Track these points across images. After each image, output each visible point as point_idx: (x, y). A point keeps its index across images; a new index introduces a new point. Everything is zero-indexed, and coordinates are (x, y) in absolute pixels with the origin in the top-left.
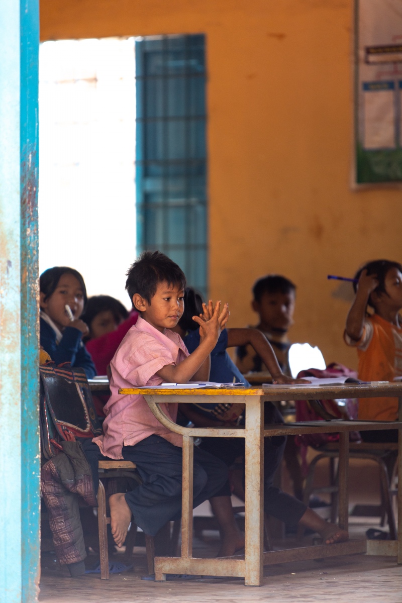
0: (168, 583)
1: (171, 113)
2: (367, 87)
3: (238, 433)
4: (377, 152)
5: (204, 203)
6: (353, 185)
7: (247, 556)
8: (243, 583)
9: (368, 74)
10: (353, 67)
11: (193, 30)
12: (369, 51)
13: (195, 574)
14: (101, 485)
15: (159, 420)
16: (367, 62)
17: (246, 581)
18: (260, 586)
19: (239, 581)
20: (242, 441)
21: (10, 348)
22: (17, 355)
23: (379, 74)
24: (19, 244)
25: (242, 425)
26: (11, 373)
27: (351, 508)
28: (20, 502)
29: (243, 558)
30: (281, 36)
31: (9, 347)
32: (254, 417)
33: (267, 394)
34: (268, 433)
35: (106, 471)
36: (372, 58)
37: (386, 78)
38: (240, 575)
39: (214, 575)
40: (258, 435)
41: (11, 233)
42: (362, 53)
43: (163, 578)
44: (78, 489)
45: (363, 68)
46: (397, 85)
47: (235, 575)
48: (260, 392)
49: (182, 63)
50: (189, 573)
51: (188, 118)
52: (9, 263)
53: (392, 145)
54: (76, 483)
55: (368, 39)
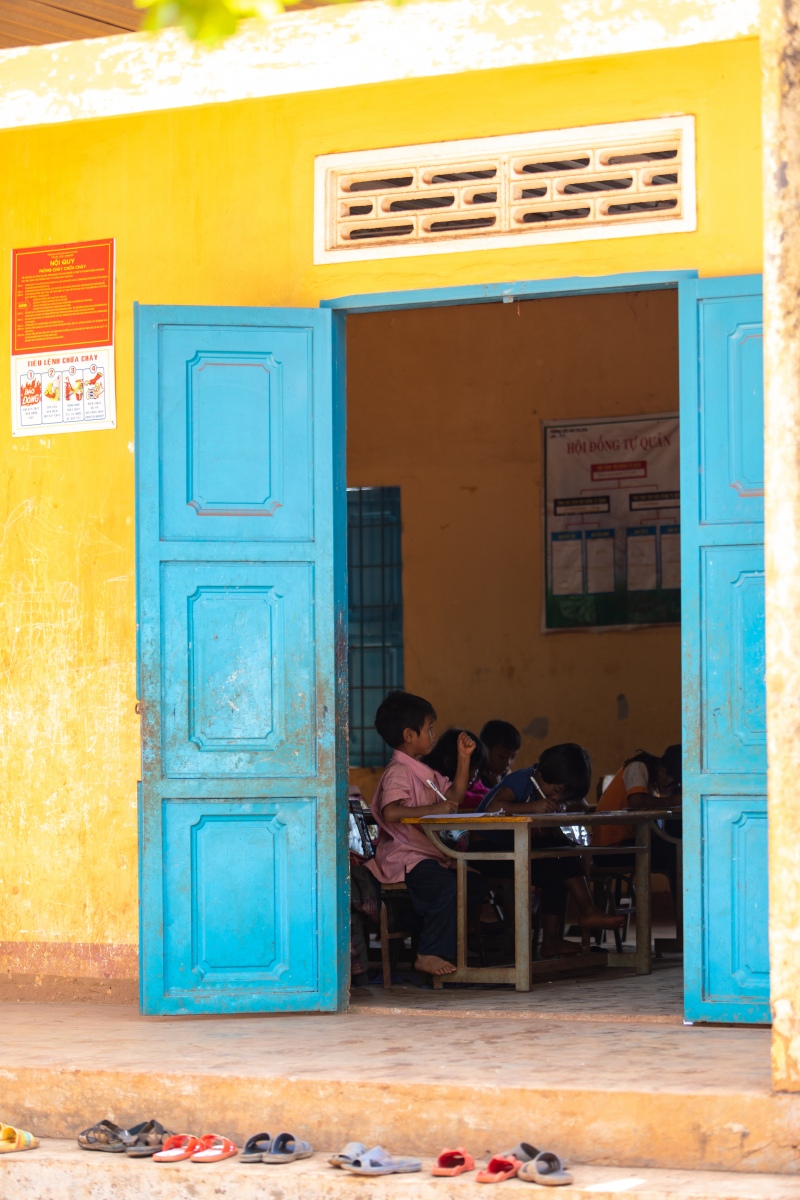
0: (446, 991)
1: (366, 561)
2: (555, 536)
3: (508, 856)
4: (566, 597)
5: (400, 647)
6: (544, 629)
7: (517, 965)
8: (514, 990)
9: (557, 524)
10: (543, 517)
11: (388, 483)
12: (557, 503)
13: (470, 981)
14: (383, 904)
15: (435, 846)
16: (556, 514)
17: (517, 987)
18: (530, 991)
19: (510, 987)
20: (512, 863)
21: (327, 783)
22: (332, 789)
23: (567, 525)
24: (333, 692)
25: (511, 849)
26: (327, 805)
27: (567, 928)
28: (335, 917)
29: (514, 967)
30: (473, 489)
31: (326, 781)
32: (522, 842)
33: (535, 821)
34: (534, 856)
35: (387, 891)
36: (560, 510)
37: (573, 528)
38: (511, 981)
39: (487, 982)
40: (526, 858)
41: (327, 682)
42: (551, 505)
43: (441, 986)
44: (364, 908)
45: (552, 519)
46: (584, 535)
47: (506, 982)
48: (528, 819)
49: (377, 514)
50: (464, 981)
51: (383, 566)
52: (326, 708)
53: (580, 592)
54: (362, 903)
55: (555, 492)
